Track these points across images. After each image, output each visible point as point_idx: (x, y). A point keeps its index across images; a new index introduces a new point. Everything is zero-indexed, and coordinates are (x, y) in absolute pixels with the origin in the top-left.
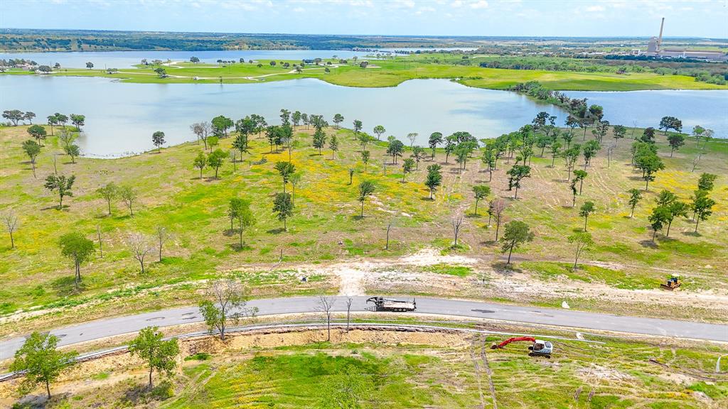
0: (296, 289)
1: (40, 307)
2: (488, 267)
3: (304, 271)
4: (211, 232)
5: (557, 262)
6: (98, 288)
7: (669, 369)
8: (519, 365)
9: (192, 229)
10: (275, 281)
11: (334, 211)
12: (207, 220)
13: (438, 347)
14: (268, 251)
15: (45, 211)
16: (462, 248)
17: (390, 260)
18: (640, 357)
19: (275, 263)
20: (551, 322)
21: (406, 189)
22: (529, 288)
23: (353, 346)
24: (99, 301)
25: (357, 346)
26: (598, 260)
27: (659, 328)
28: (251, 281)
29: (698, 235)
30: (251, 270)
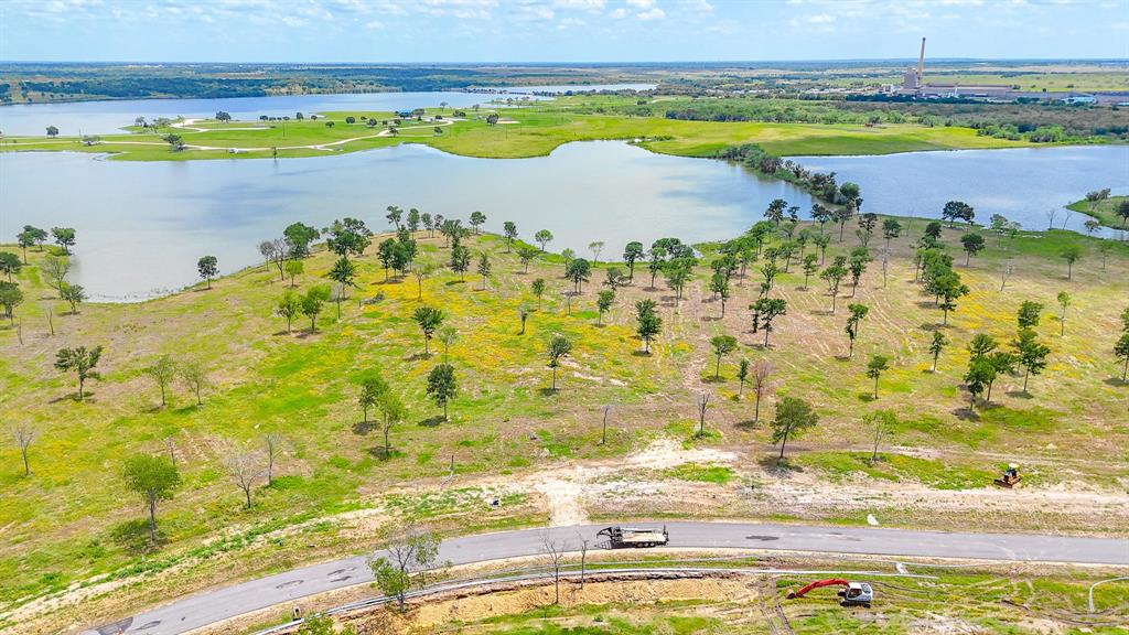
0: (485, 518)
1: (105, 576)
2: (754, 466)
3: (492, 489)
4: (333, 429)
5: (848, 450)
6: (185, 538)
7: (1030, 613)
8: (831, 622)
9: (303, 425)
10: (452, 508)
11: (511, 382)
12: (321, 407)
13: (713, 602)
14: (428, 458)
15: (56, 405)
16: (709, 435)
17: (612, 463)
18: (991, 596)
19: (445, 478)
20: (859, 549)
21: (606, 337)
22: (818, 496)
23: (594, 610)
24: (195, 559)
25: (599, 609)
26: (903, 445)
27: (1005, 549)
28: (417, 510)
29: (1029, 397)
30: (413, 491)
